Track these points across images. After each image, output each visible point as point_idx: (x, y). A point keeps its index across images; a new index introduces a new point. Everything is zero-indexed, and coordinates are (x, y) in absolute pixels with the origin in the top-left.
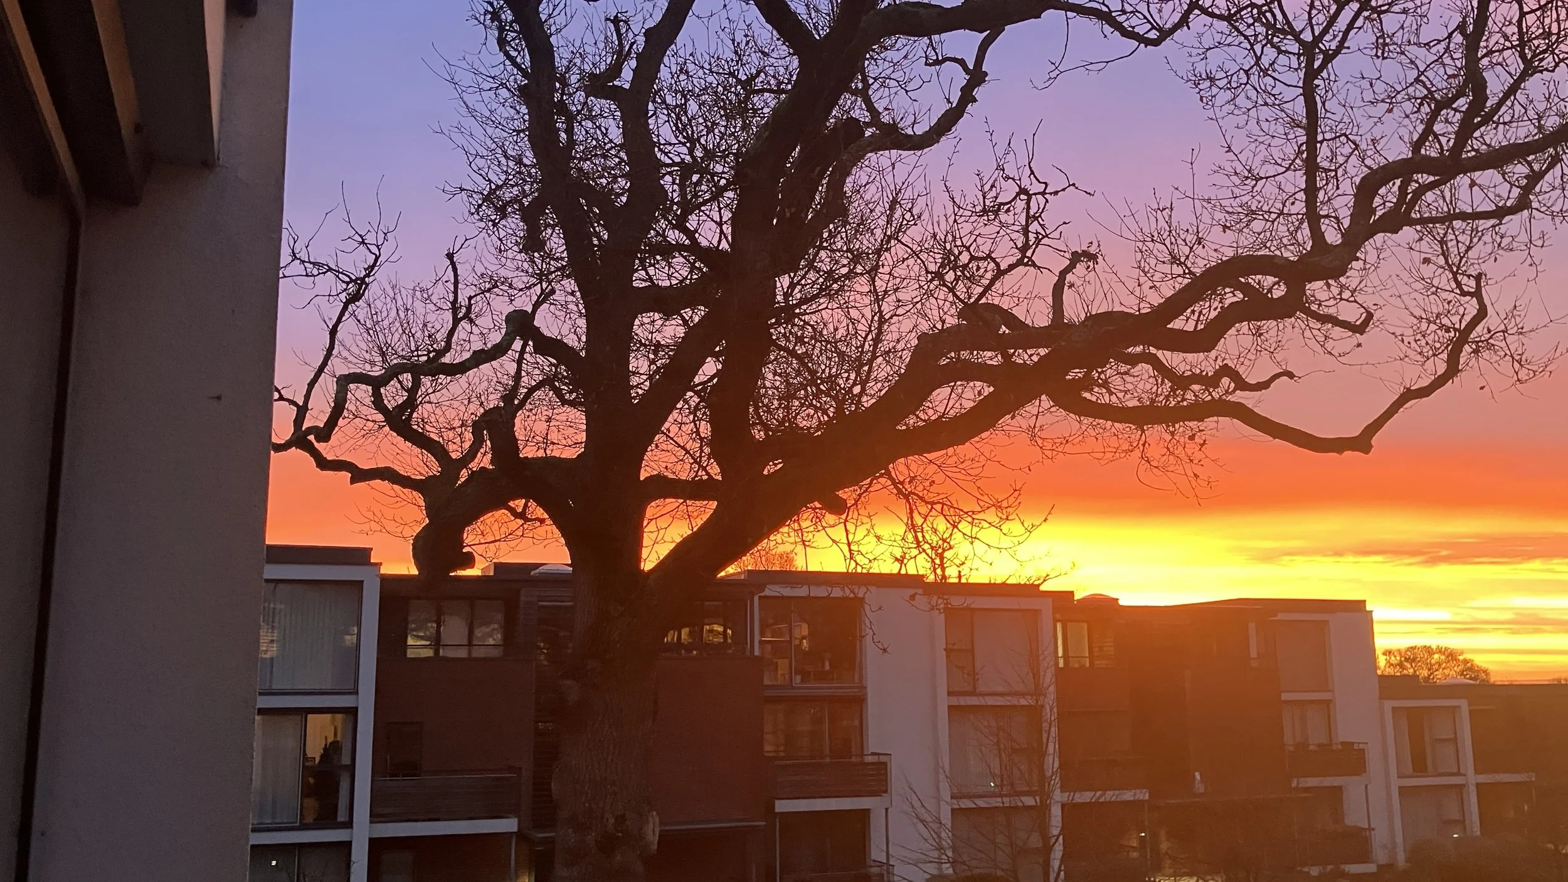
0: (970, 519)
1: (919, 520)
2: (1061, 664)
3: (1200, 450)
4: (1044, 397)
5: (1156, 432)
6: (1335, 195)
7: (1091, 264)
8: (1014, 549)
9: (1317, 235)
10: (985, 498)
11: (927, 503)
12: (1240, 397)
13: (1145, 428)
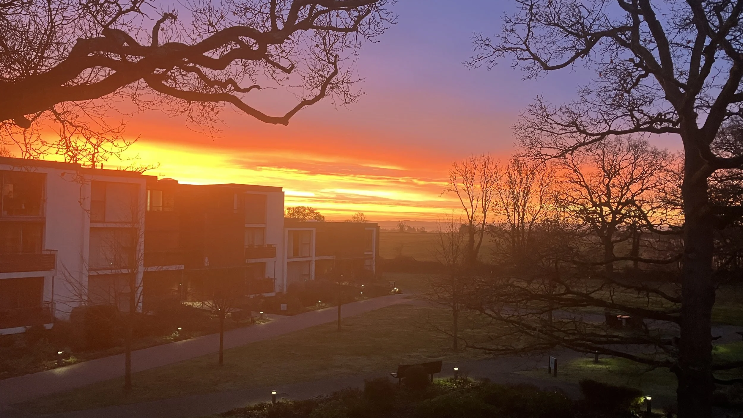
0: (97, 137)
1: (68, 135)
2: (148, 208)
3: (216, 115)
4: (142, 80)
5: (196, 106)
6: (283, 8)
7: (173, 20)
8: (119, 153)
9: (274, 24)
10: (106, 127)
11: (73, 126)
12: (236, 94)
13: (191, 102)
